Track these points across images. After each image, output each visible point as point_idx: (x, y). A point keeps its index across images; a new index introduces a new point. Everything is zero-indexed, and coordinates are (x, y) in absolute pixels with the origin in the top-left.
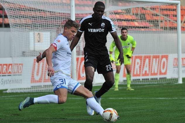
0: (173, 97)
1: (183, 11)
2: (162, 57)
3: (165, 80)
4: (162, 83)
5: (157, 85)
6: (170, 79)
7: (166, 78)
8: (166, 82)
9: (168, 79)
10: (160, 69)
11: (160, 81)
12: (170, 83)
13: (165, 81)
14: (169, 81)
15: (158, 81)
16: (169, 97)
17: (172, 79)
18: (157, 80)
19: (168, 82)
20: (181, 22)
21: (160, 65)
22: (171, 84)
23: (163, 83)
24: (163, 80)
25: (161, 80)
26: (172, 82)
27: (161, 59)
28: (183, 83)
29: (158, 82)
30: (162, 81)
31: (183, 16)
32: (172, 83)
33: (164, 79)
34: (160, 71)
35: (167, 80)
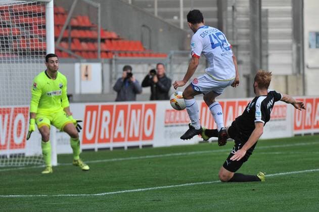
0: (39, 194)
1: (60, 16)
2: (17, 111)
3: (21, 159)
4: (16, 165)
5: (5, 170)
6: (31, 157)
7: (24, 154)
8: (24, 163)
9: (27, 157)
10: (12, 137)
11: (10, 161)
12: (33, 165)
13: (22, 161)
14: (30, 161)
15: (6, 161)
16: (30, 194)
17: (35, 157)
18: (5, 159)
19: (28, 163)
20: (56, 39)
21: (12, 129)
22: (35, 167)
23: (18, 164)
24: (17, 159)
25: (13, 159)
26: (35, 163)
27: (15, 116)
28: (59, 164)
29: (8, 163)
30: (14, 161)
31: (60, 27)
32: (37, 165)
33: (19, 157)
34: (12, 141)
35: (25, 159)
